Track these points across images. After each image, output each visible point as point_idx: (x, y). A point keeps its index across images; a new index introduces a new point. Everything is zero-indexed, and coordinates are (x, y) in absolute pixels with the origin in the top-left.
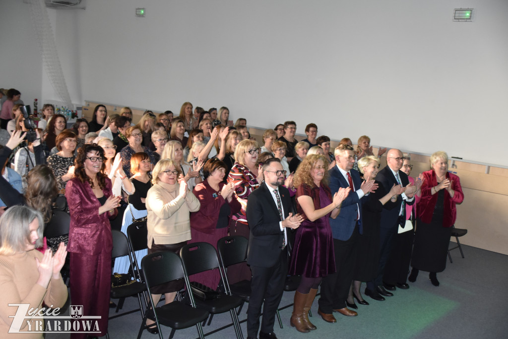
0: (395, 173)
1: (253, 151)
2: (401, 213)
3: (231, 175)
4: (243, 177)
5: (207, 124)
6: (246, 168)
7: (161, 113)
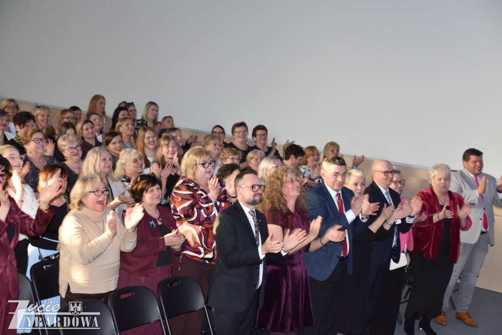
0: (384, 191)
1: (207, 164)
2: (394, 243)
3: (176, 193)
4: (193, 196)
5: (128, 125)
6: (196, 185)
7: (63, 109)
